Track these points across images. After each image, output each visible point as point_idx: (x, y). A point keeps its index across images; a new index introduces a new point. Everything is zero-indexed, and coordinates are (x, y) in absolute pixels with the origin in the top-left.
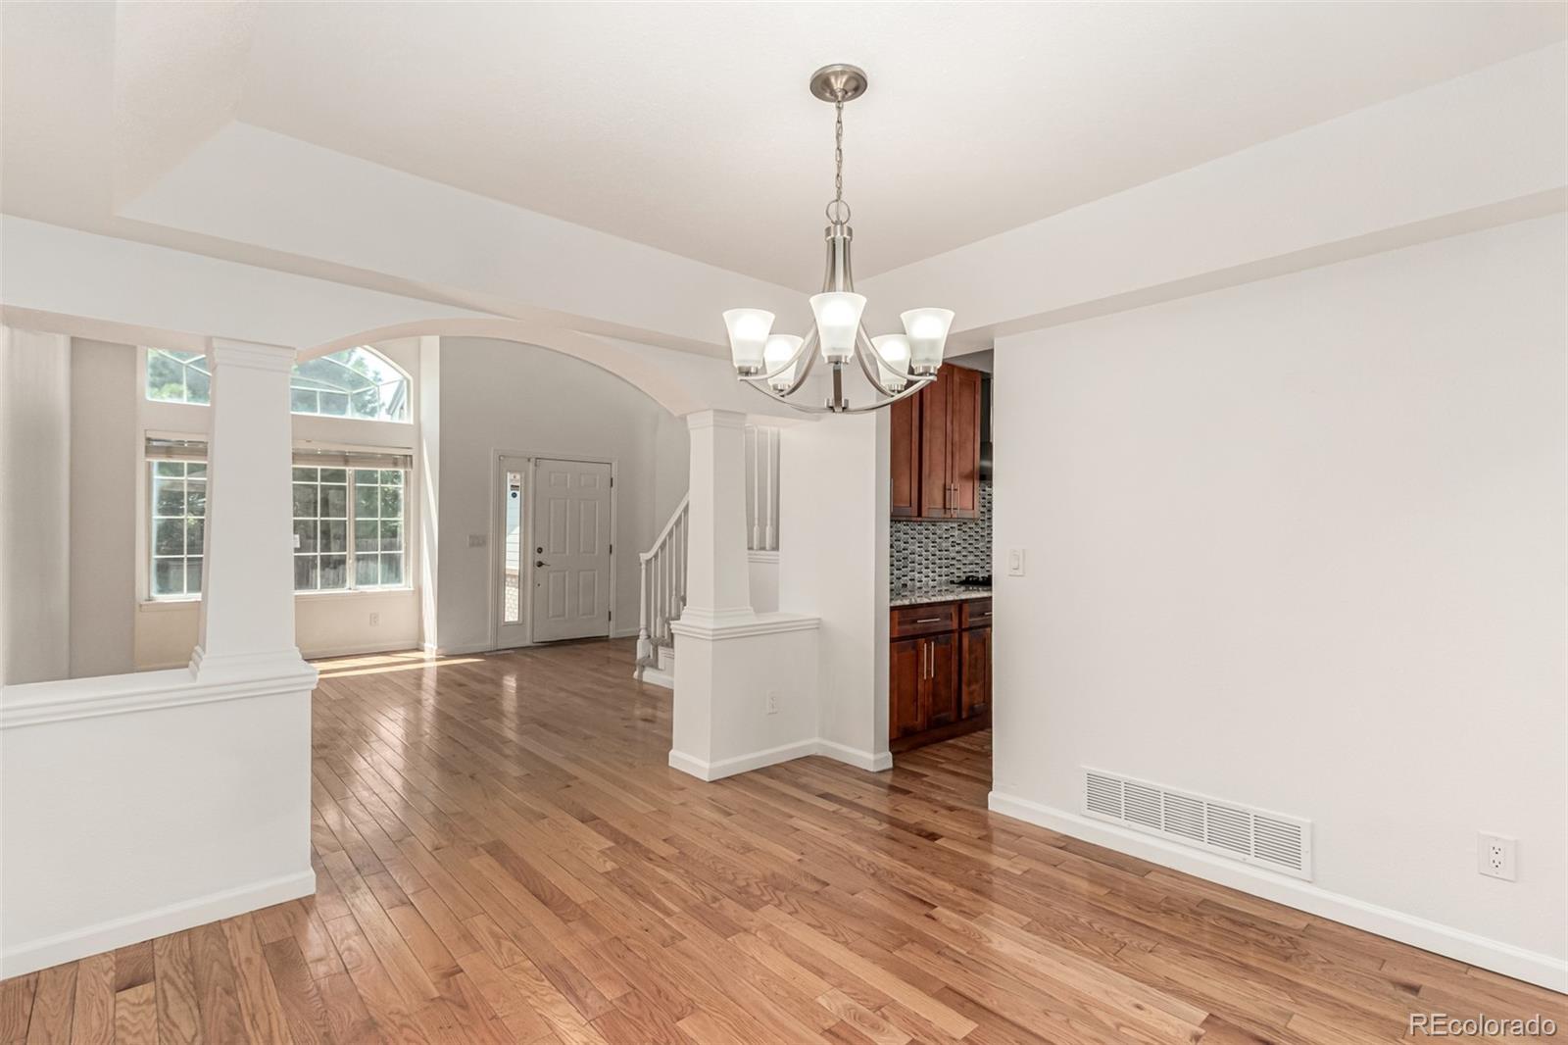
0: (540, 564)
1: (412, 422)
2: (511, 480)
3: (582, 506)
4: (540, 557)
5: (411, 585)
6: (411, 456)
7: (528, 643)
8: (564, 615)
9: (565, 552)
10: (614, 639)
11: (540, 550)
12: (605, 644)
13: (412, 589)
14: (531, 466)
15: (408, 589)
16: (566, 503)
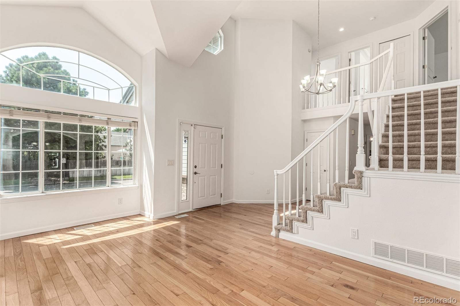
0: (196, 173)
1: (137, 106)
2: (184, 134)
3: (211, 146)
4: (196, 170)
5: (137, 184)
6: (137, 122)
7: (191, 210)
8: (204, 196)
9: (205, 167)
10: (223, 205)
11: (196, 167)
12: (218, 208)
13: (137, 185)
14: (192, 127)
15: (135, 186)
16: (206, 145)
